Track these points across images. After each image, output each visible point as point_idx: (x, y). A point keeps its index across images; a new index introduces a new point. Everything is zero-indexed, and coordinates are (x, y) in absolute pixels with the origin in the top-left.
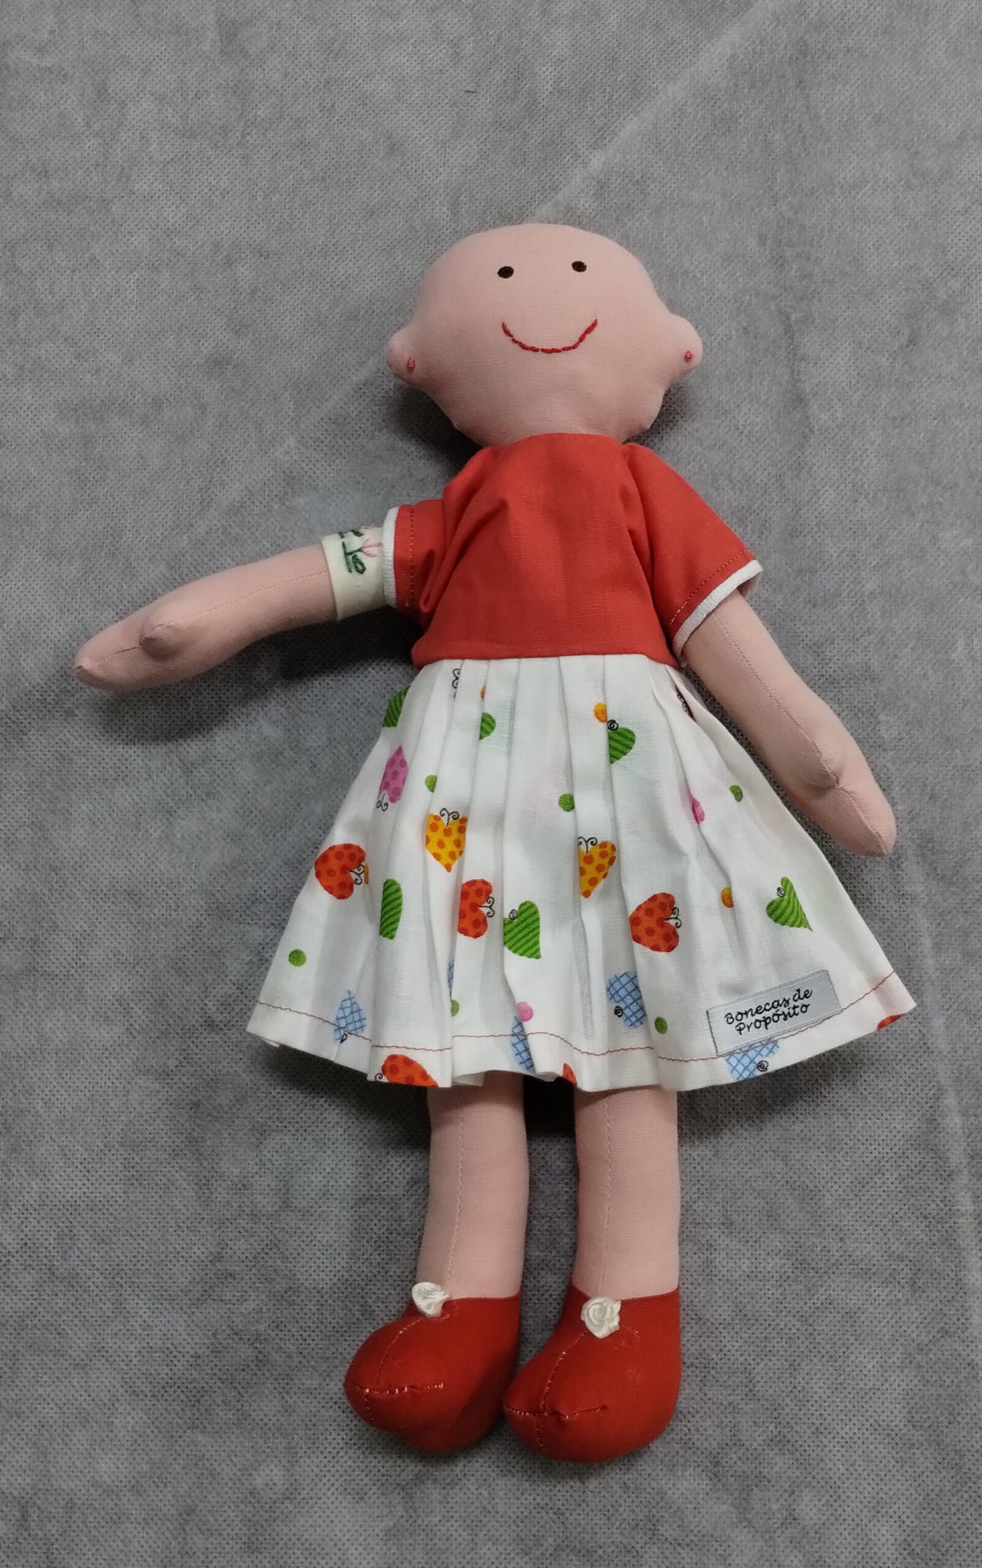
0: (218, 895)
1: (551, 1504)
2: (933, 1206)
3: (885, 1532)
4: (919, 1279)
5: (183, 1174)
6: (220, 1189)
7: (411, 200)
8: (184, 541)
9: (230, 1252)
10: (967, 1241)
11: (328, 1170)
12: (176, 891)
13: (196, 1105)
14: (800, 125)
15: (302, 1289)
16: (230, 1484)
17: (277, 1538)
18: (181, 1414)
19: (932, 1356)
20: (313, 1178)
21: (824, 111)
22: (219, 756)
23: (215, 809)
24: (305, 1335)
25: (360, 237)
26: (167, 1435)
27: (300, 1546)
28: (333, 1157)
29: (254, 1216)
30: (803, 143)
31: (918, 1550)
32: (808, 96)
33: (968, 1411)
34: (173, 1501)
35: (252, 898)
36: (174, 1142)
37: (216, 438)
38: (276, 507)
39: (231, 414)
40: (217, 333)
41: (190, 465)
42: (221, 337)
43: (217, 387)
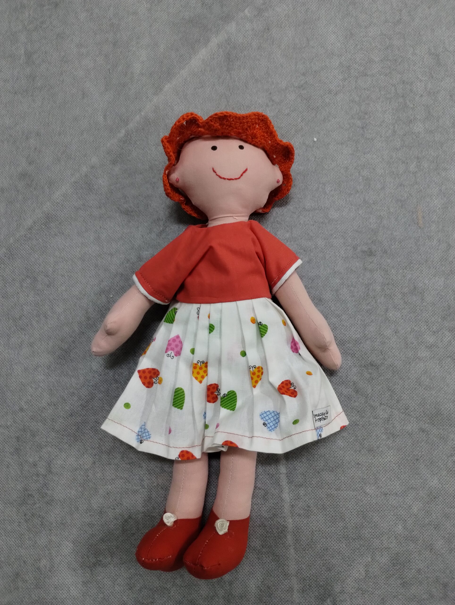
0: (24, 364)
1: (138, 573)
2: (271, 470)
3: (252, 583)
4: (266, 496)
5: (13, 461)
6: (26, 466)
7: (90, 114)
8: (12, 240)
9: (30, 488)
10: (283, 483)
11: (63, 459)
12: (10, 363)
13: (18, 438)
14: (228, 85)
15: (54, 500)
16: (30, 566)
17: (46, 584)
18: (14, 542)
19: (270, 523)
20: (58, 462)
21: (237, 79)
22: (25, 316)
23: (24, 334)
24: (55, 516)
25: (71, 127)
26: (10, 549)
27: (53, 586)
28: (65, 455)
29: (38, 475)
30: (230, 91)
31: (263, 589)
32: (231, 74)
33: (281, 542)
34: (12, 571)
35: (36, 365)
36: (10, 450)
37: (22, 202)
38: (43, 227)
39: (27, 194)
40: (23, 164)
41: (13, 212)
42: (24, 165)
43: (23, 183)
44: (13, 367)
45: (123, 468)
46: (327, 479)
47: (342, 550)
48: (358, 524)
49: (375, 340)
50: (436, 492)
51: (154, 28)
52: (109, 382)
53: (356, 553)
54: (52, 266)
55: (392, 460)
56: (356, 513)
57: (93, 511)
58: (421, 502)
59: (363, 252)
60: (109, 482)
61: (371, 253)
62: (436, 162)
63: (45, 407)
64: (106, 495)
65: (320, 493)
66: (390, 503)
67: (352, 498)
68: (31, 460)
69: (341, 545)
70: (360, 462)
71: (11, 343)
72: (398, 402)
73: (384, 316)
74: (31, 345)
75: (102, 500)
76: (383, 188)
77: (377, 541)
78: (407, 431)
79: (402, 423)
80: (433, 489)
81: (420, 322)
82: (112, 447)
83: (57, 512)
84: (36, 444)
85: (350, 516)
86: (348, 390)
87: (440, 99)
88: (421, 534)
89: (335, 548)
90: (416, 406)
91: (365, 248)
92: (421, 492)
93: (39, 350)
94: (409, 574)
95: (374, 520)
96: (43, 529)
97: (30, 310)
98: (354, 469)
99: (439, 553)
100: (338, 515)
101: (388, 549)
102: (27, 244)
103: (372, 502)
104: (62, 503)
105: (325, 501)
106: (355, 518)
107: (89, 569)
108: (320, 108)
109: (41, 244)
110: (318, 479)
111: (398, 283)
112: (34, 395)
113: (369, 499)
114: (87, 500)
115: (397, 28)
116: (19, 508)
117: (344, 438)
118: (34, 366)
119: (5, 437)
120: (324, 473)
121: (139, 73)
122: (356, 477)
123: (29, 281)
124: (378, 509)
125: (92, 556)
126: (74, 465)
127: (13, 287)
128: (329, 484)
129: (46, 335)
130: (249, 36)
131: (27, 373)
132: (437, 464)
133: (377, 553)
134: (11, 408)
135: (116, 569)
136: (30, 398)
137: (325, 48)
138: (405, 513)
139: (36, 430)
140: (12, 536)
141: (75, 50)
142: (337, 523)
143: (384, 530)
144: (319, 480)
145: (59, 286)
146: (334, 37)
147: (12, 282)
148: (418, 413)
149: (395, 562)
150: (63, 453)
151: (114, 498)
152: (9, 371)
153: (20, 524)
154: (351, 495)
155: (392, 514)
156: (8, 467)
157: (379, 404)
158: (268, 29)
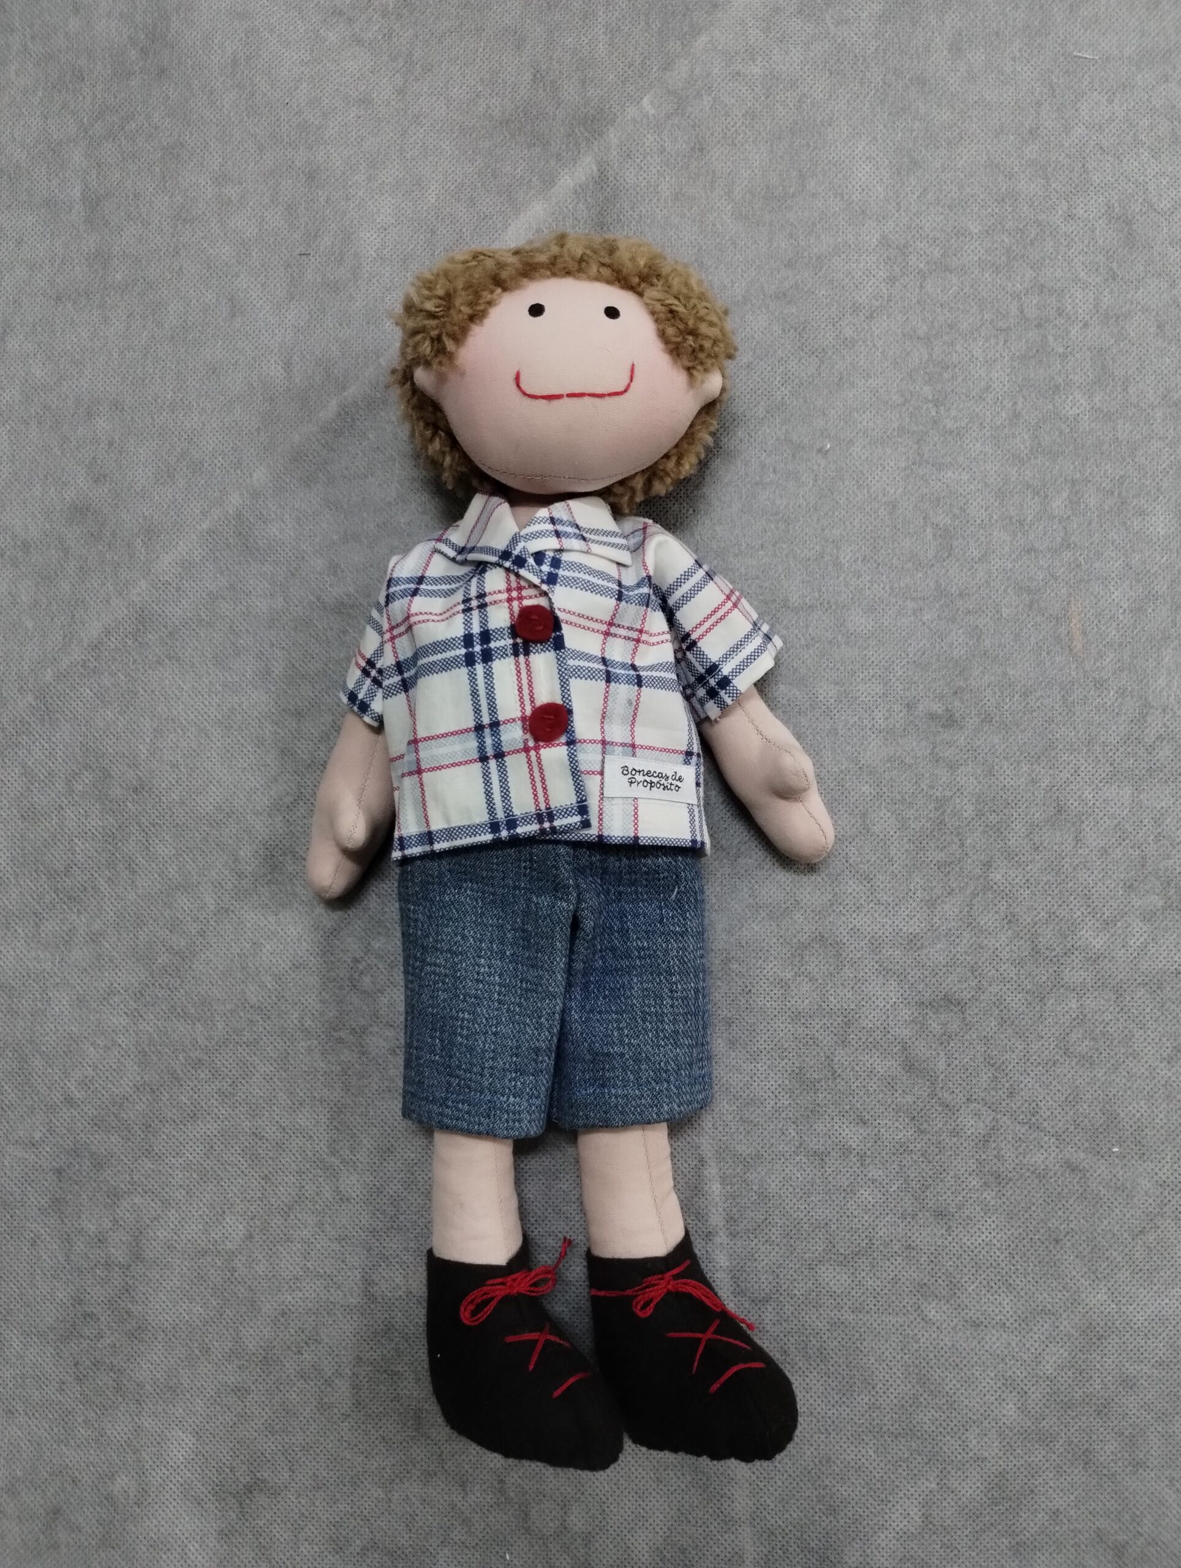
3: (641, 1542)
5: (47, 1229)
7: (249, 358)
9: (88, 1297)
11: (172, 1227)
12: (41, 985)
17: (127, 1537)
18: (49, 1430)
20: (159, 1234)
22: (79, 865)
23: (75, 911)
24: (152, 1368)
26: (36, 1447)
27: (146, 1543)
28: (177, 1216)
37: (77, 579)
38: (130, 643)
39: (90, 558)
40: (79, 482)
41: (54, 603)
42: (82, 485)
43: (78, 531)
44: (50, 994)
45: (323, 1251)
46: (831, 1284)
47: (867, 1465)
48: (907, 1398)
49: (957, 941)
50: (1102, 1324)
51: (412, 140)
52: (289, 1036)
53: (900, 1471)
54: (148, 740)
55: (995, 1241)
56: (902, 1370)
57: (247, 1358)
58: (1066, 1347)
59: (932, 717)
60: (286, 1286)
61: (950, 721)
62: (1119, 495)
63: (127, 1095)
64: (279, 1317)
65: (814, 1318)
66: (987, 1347)
67: (893, 1330)
68: (92, 1228)
69: (864, 1452)
70: (913, 1245)
71: (43, 935)
72: (1011, 1094)
73: (981, 880)
74: (95, 938)
75: (269, 1328)
76: (984, 558)
77: (953, 1442)
78: (1032, 1169)
79: (1021, 1150)
80: (1095, 1317)
81: (1072, 898)
82: (297, 1199)
83: (155, 1358)
84: (105, 1189)
85: (887, 1377)
86: (889, 1064)
87: (1132, 334)
88: (1062, 1427)
89: (848, 1458)
90: (1055, 1105)
91: (938, 708)
92: (1065, 1323)
93: (114, 953)
94: (1032, 1525)
95: (947, 1389)
96: (120, 1399)
97: (93, 851)
98: (899, 1260)
99: (1105, 1471)
100: (858, 1375)
101: (980, 1460)
102: (88, 684)
103: (942, 1344)
104: (170, 1335)
105: (825, 1338)
106: (898, 1382)
107: (234, 1501)
108: (830, 353)
109: (123, 684)
110: (810, 1284)
111: (1019, 797)
112: (100, 1066)
113: (934, 1335)
114: (231, 1330)
115: (1029, 148)
116: (62, 1347)
117: (877, 1184)
118: (102, 992)
119: (26, 1170)
120: (823, 1269)
121: (374, 255)
122: (904, 1279)
123: (88, 777)
124: (958, 1361)
125: (244, 1467)
126: (199, 1241)
127: (49, 792)
128: (835, 1296)
129: (132, 914)
130: (651, 168)
131: (84, 1010)
132: (1107, 1254)
133: (953, 1472)
134: (42, 1098)
135: (303, 1502)
136: (90, 1072)
137: (846, 197)
138: (1025, 1374)
139: (105, 1153)
140: (43, 1415)
141: (210, 190)
142: (855, 1395)
143: (970, 1415)
144: (813, 1287)
145: (164, 792)
146: (867, 169)
147: (46, 781)
148: (1060, 1125)
149: (996, 1495)
150: (173, 1211)
151: (300, 1324)
152: (39, 1004)
153: (64, 1387)
154: (890, 1326)
155: (992, 1375)
156: (34, 1244)
157: (964, 1099)
158: (701, 150)
